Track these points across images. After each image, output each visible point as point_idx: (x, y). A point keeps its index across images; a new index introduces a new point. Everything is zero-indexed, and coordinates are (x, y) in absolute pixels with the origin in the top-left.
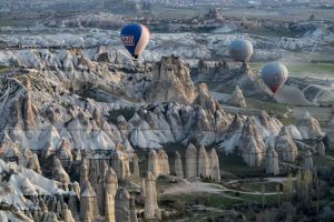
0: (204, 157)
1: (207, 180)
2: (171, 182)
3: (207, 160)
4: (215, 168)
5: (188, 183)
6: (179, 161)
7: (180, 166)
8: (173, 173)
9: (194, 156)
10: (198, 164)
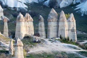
0: (63, 21)
1: (65, 40)
2: (35, 42)
3: (66, 23)
4: (73, 31)
5: (49, 43)
6: (42, 24)
7: (43, 28)
8: (37, 34)
9: (55, 19)
10: (58, 26)
